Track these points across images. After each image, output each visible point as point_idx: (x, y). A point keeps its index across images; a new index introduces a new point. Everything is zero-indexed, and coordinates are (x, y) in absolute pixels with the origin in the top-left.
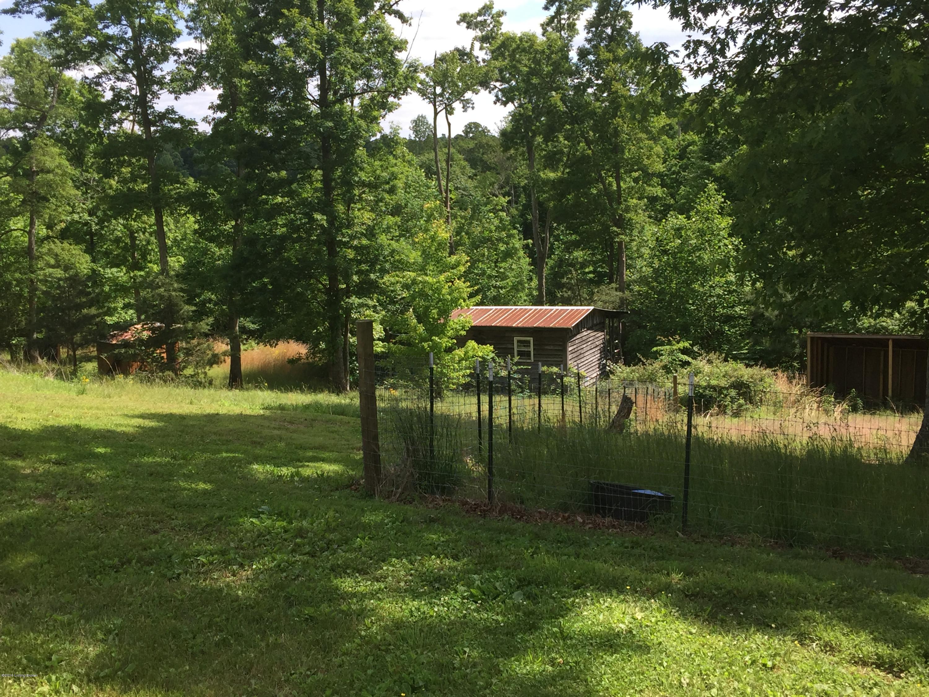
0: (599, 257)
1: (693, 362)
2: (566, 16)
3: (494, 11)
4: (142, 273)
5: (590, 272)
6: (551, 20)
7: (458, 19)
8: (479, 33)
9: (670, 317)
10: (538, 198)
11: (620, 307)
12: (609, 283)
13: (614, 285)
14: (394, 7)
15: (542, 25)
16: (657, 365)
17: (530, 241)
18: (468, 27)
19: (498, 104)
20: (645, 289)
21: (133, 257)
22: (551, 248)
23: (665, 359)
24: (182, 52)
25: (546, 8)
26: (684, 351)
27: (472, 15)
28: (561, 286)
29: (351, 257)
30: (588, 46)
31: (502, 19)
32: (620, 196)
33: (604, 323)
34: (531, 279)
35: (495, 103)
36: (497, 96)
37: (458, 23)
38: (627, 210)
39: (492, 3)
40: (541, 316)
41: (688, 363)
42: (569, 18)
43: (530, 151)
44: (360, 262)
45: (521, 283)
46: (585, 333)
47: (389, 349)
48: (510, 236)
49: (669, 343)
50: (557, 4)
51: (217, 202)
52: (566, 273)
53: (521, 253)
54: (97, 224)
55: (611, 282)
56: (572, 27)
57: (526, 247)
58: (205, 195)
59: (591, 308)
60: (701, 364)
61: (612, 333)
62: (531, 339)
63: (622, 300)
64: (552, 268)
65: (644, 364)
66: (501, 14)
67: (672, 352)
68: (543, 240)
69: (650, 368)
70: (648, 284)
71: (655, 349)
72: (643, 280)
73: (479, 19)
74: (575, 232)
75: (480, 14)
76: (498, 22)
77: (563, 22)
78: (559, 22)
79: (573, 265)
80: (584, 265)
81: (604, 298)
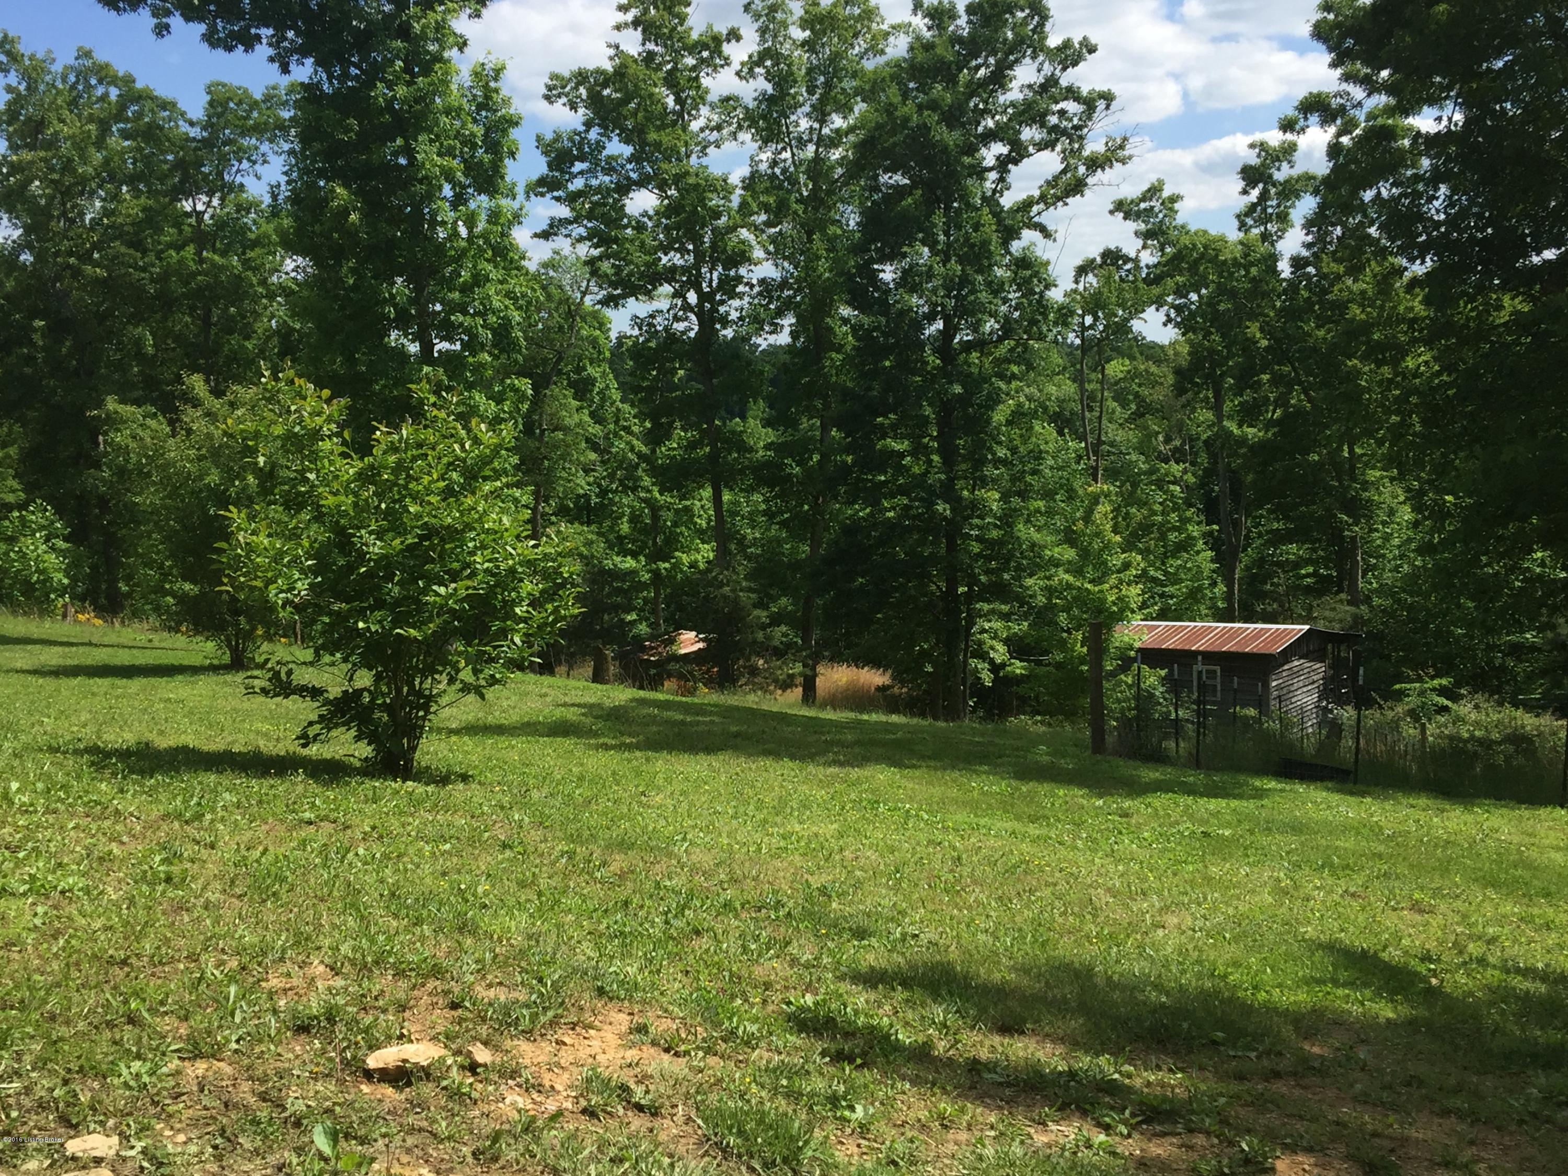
0: (1321, 553)
1: (1454, 707)
2: (1274, 203)
3: (1166, 194)
4: (667, 565)
5: (1308, 575)
6: (1252, 208)
7: (1111, 207)
8: (1143, 227)
9: (1427, 644)
10: (1229, 464)
11: (1351, 628)
12: (1337, 593)
13: (1343, 596)
14: (1036, 219)
15: (1238, 216)
16: (1400, 709)
17: (1216, 527)
18: (1125, 218)
19: (1170, 326)
20: (1389, 602)
21: (655, 543)
22: (1247, 537)
23: (1412, 701)
24: (755, 282)
25: (1245, 192)
26: (1442, 691)
27: (1132, 201)
28: (1262, 596)
29: (976, 550)
30: (1305, 253)
31: (1177, 206)
32: (1353, 468)
33: (1325, 649)
34: (1214, 584)
35: (1165, 325)
36: (1168, 315)
37: (1112, 212)
38: (1366, 485)
39: (1161, 183)
40: (1231, 638)
41: (1445, 709)
42: (1279, 206)
43: (1217, 396)
44: (989, 559)
45: (1200, 589)
46: (1296, 663)
47: (1031, 671)
48: (1184, 521)
49: (1420, 679)
50: (1261, 186)
51: (796, 476)
52: (1271, 576)
53: (1200, 544)
54: (597, 496)
55: (1340, 591)
56: (1283, 218)
57: (1207, 535)
58: (781, 466)
59: (1307, 627)
60: (1465, 709)
61: (1337, 665)
62: (1218, 669)
63: (1357, 619)
64: (1248, 568)
65: (1381, 707)
66: (1174, 199)
67: (1422, 693)
68: (1236, 524)
69: (1390, 714)
70: (1393, 595)
71: (1397, 686)
72: (1383, 591)
73: (1143, 206)
74: (1287, 518)
75: (1143, 199)
76: (1171, 209)
77: (1270, 210)
78: (1264, 210)
79: (1279, 564)
80: (1297, 565)
81: (1327, 613)
